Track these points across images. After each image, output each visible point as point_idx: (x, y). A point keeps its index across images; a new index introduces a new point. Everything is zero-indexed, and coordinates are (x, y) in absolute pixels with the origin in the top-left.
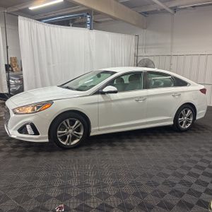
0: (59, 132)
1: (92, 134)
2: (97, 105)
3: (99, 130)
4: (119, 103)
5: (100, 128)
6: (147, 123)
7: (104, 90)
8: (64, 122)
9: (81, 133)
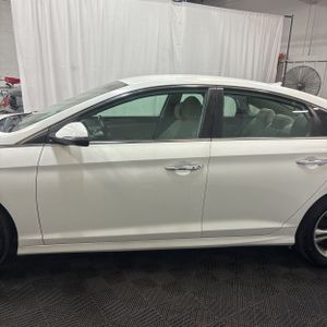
1: (21, 251)
2: (32, 175)
3: (44, 242)
4: (110, 173)
5: (46, 237)
6: (204, 235)
7: (60, 134)
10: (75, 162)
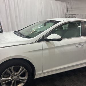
0: (3, 79)
4: (62, 49)
5: (44, 71)
8: (8, 70)
9: (26, 78)
10: (53, 46)
